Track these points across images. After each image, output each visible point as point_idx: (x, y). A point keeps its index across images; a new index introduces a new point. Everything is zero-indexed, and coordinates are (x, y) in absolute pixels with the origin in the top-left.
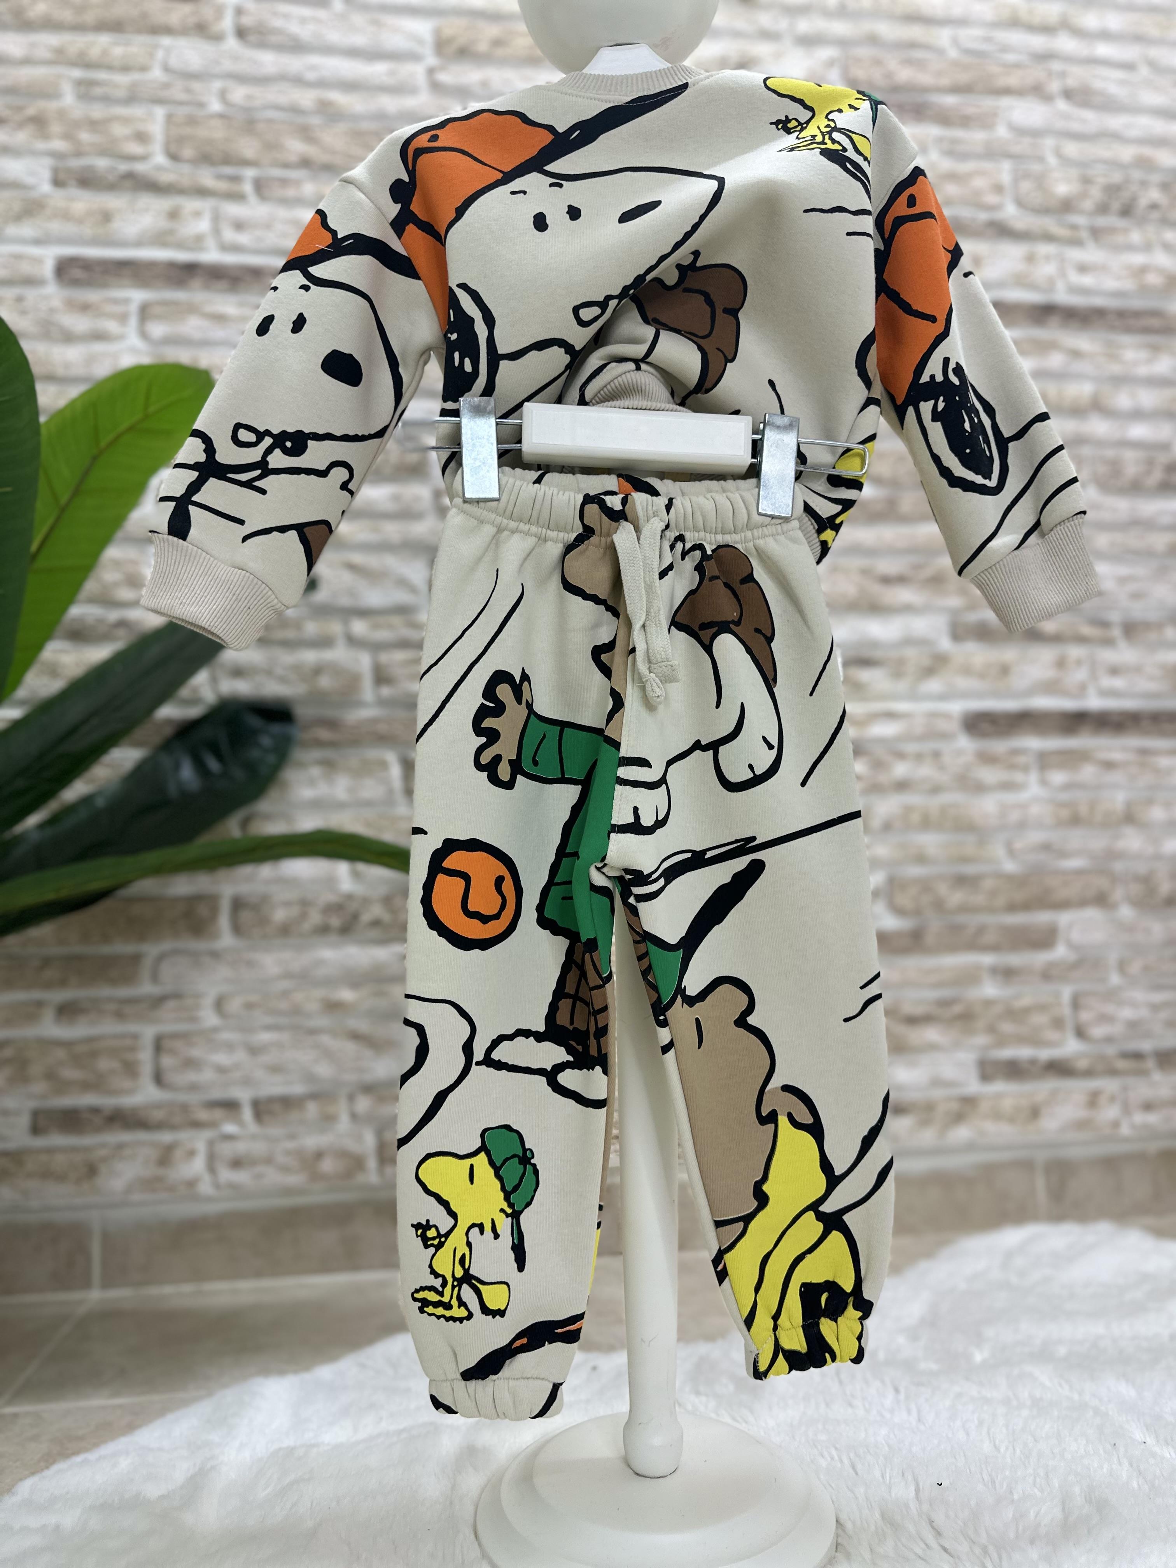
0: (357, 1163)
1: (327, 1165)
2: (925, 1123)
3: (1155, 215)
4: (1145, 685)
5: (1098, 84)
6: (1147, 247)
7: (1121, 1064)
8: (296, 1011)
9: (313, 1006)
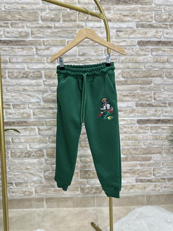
0: (32, 193)
1: (27, 193)
7: (161, 180)
8: (21, 169)
9: (24, 169)
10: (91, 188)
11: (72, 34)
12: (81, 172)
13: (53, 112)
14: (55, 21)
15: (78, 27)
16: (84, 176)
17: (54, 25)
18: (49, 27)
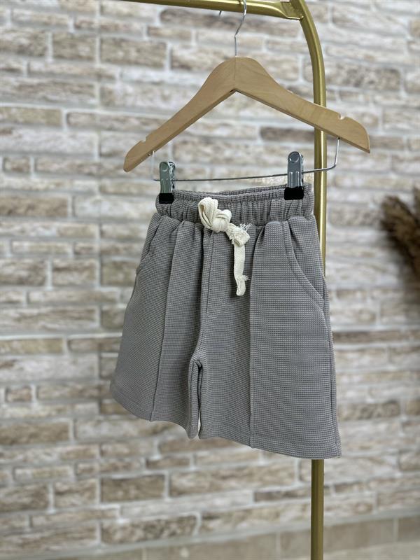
2: (227, 522)
3: (372, 87)
4: (344, 320)
5: (350, 16)
6: (366, 103)
10: (130, 529)
11: (81, 96)
12: (103, 483)
13: (17, 315)
14: (31, 54)
15: (100, 76)
16: (112, 496)
17: (29, 66)
18: (12, 71)
